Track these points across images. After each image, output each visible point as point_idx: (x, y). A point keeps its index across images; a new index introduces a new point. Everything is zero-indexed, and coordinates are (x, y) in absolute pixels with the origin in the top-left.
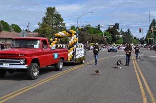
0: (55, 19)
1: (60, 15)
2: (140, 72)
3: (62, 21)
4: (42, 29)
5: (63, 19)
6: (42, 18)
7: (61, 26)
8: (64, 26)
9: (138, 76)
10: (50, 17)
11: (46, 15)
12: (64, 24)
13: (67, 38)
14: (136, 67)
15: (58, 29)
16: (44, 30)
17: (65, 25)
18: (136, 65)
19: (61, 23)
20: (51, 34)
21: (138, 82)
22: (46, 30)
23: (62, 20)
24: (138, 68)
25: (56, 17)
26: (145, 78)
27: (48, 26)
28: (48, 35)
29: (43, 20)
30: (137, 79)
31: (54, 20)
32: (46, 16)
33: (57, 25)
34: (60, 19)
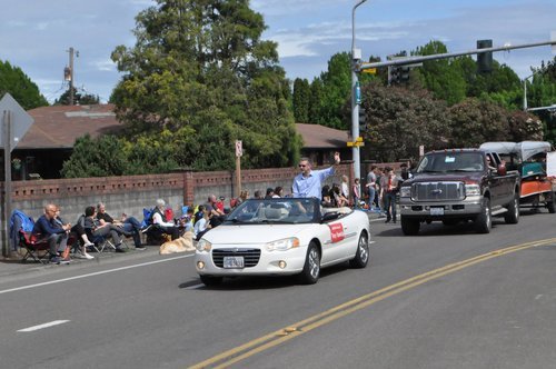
0: (214, 17)
3: (259, 33)
4: (136, 84)
5: (259, 17)
6: (138, 19)
7: (249, 58)
8: (270, 63)
10: (183, 9)
12: (270, 50)
13: (293, 134)
15: (235, 80)
16: (151, 89)
17: (274, 55)
19: (249, 41)
20: (194, 110)
22: (160, 91)
23: (256, 24)
25: (218, 6)
27: (171, 64)
28: (176, 116)
29: (143, 29)
31: (209, 27)
32: (159, 7)
33: (225, 56)
34: (242, 20)
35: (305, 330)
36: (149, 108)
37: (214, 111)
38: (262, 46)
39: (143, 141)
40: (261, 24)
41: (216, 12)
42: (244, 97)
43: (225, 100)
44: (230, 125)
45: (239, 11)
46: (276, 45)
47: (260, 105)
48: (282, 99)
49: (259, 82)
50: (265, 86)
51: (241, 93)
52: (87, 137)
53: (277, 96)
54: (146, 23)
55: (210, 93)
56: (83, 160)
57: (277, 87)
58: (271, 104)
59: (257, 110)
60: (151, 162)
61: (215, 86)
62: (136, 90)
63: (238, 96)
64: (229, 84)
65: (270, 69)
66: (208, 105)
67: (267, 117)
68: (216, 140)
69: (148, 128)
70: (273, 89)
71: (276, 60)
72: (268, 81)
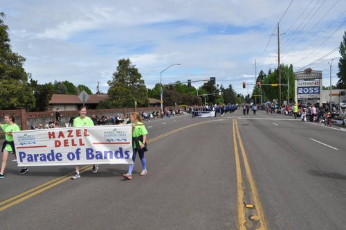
0: (130, 74)
1: (137, 70)
2: (241, 143)
3: (140, 78)
4: (113, 89)
5: (140, 74)
6: (113, 74)
7: (138, 83)
8: (143, 84)
9: (236, 149)
10: (123, 72)
11: (118, 70)
12: (143, 82)
13: (148, 100)
14: (236, 136)
15: (135, 88)
16: (116, 90)
18: (236, 133)
19: (138, 80)
20: (126, 95)
21: (235, 160)
22: (118, 90)
23: (139, 76)
24: (239, 137)
25: (131, 72)
26: (246, 152)
27: (121, 85)
28: (122, 96)
29: (114, 77)
30: (234, 155)
31: (129, 76)
32: (118, 72)
33: (132, 83)
34: (136, 75)
36: (115, 95)
37: (130, 95)
38: (141, 81)
39: (114, 102)
40: (141, 76)
43: (133, 92)
44: (134, 98)
45: (135, 73)
47: (140, 94)
49: (140, 89)
51: (136, 91)
52: (102, 101)
54: (115, 75)
55: (129, 91)
56: (101, 106)
57: (144, 90)
58: (143, 93)
60: (116, 106)
61: (131, 89)
65: (143, 86)
66: (129, 93)
67: (142, 96)
68: (131, 101)
69: (115, 99)
72: (142, 88)
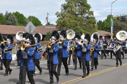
0: (79, 5)
3: (89, 9)
4: (61, 20)
5: (89, 5)
6: (62, 6)
7: (87, 15)
8: (92, 16)
10: (72, 3)
11: (66, 1)
12: (92, 13)
15: (83, 20)
16: (64, 21)
17: (93, 14)
19: (87, 11)
20: (74, 27)
22: (66, 22)
23: (89, 7)
25: (80, 3)
27: (69, 16)
29: (63, 8)
31: (78, 7)
32: (66, 3)
33: (81, 14)
34: (86, 6)
35: (93, 75)
36: (64, 26)
37: (78, 27)
38: (90, 12)
40: (90, 7)
41: (80, 4)
42: (85, 24)
43: (81, 24)
44: (82, 30)
45: (85, 4)
46: (93, 12)
47: (89, 25)
48: (94, 24)
49: (89, 20)
50: (90, 21)
51: (85, 23)
52: (50, 32)
53: (93, 23)
54: (63, 7)
55: (78, 23)
56: (48, 37)
57: (93, 21)
58: (92, 25)
59: (88, 27)
61: (79, 21)
62: (61, 22)
63: (84, 23)
64: (82, 21)
65: (92, 17)
66: (77, 25)
67: (91, 28)
68: (79, 33)
70: (92, 22)
71: (93, 15)
72: (91, 20)
